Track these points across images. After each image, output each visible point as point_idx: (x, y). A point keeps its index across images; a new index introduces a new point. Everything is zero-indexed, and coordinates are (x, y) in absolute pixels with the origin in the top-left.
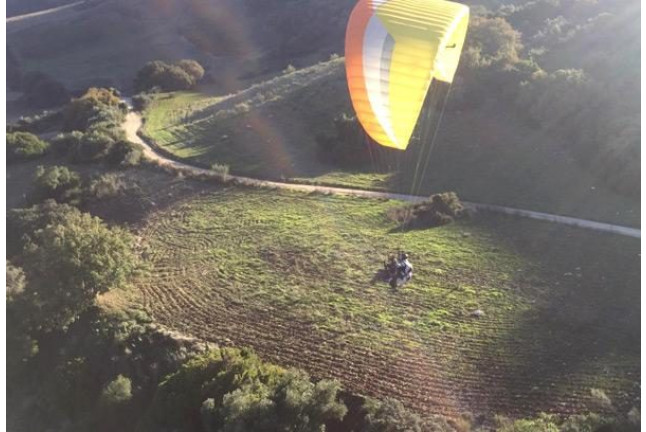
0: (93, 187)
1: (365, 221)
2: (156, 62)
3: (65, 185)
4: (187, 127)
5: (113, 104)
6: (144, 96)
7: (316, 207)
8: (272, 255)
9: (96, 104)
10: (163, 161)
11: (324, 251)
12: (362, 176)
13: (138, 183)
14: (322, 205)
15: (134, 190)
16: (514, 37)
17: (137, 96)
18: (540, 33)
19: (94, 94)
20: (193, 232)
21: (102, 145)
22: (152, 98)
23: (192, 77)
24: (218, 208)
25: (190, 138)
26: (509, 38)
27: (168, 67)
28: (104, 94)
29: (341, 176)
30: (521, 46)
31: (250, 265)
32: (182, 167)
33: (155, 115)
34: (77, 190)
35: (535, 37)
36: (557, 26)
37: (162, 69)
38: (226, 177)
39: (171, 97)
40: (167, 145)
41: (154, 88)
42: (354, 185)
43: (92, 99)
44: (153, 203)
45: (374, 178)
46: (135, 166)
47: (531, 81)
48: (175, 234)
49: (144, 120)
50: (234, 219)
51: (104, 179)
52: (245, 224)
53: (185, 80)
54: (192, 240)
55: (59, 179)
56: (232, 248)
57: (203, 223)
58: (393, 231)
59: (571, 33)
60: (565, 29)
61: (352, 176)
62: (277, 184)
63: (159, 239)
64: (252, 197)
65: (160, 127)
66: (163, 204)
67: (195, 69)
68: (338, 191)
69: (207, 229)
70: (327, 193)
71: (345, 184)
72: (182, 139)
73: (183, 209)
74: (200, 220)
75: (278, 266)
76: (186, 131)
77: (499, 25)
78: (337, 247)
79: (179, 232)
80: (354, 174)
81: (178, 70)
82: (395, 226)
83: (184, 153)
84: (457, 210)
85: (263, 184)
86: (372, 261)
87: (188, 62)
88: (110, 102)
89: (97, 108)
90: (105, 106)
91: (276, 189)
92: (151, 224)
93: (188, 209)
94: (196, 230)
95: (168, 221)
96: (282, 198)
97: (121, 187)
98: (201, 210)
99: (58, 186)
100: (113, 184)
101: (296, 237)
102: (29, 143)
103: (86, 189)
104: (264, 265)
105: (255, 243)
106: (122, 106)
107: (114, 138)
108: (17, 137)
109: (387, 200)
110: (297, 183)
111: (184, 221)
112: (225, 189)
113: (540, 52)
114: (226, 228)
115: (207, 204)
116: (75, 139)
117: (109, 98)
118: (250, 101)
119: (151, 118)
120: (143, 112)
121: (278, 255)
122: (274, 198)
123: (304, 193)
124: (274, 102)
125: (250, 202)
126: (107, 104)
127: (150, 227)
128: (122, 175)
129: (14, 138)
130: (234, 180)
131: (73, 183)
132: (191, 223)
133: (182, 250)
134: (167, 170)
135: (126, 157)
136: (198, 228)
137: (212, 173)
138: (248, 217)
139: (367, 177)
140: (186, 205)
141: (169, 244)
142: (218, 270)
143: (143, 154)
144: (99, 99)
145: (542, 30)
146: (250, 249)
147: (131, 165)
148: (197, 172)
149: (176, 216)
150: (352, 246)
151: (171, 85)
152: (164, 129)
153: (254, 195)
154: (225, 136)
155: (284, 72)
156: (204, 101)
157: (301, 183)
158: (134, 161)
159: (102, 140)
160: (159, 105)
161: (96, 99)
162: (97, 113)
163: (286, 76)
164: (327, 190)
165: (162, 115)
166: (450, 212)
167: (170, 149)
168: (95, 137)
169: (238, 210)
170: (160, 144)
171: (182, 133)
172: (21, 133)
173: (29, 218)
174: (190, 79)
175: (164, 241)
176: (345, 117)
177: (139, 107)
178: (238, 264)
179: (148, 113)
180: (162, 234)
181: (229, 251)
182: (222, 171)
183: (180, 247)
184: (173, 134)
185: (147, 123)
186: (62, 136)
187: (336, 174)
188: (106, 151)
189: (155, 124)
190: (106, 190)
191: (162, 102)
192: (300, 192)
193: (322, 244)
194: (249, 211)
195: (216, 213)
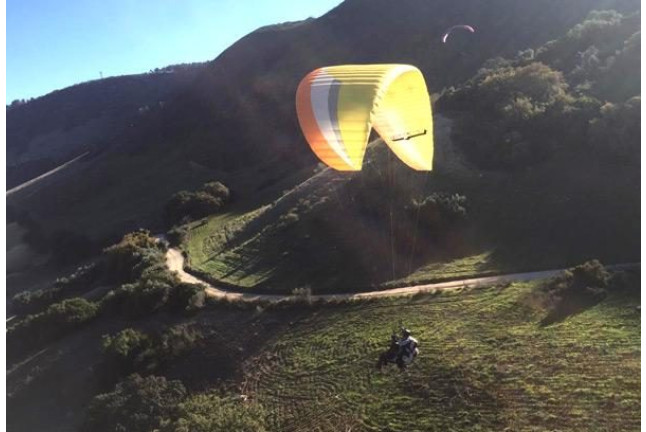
0: (165, 343)
1: (501, 316)
2: (181, 193)
3: (135, 349)
4: (237, 252)
5: (152, 245)
6: (179, 230)
7: (433, 313)
8: (418, 387)
9: (135, 251)
10: (232, 296)
11: (480, 368)
12: (460, 262)
13: (214, 328)
14: (438, 308)
15: (212, 336)
16: (558, 77)
17: (172, 232)
18: (579, 68)
19: (130, 240)
20: (304, 375)
21: (159, 292)
22: (186, 229)
23: (219, 199)
24: (318, 338)
25: (246, 263)
26: (551, 80)
27: (193, 194)
28: (140, 238)
29: (437, 268)
30: (566, 85)
31: (398, 407)
32: (256, 298)
33: (194, 246)
34: (148, 351)
35: (573, 72)
36: (593, 56)
37: (188, 199)
38: (311, 298)
39: (203, 224)
40: (225, 276)
41: (185, 218)
42: (458, 275)
43: (130, 246)
44: (241, 349)
45: (474, 262)
46: (203, 309)
47: (600, 116)
48: (284, 381)
49: (185, 255)
50: (345, 349)
51: (174, 332)
52: (361, 352)
53: (212, 202)
54: (309, 387)
55: (128, 344)
56: (364, 389)
57: (310, 360)
58: (545, 323)
59: (611, 60)
60: (602, 57)
61: (448, 265)
62: (372, 294)
63: (269, 394)
64: (349, 316)
65: (205, 258)
66: (253, 347)
67: (220, 190)
68: (446, 286)
69: (319, 369)
70: (434, 291)
71: (445, 276)
72: (238, 266)
73: (278, 348)
74: (305, 358)
75: (434, 401)
76: (239, 256)
77: (537, 70)
78: (493, 360)
79: (288, 379)
80: (448, 262)
81: (203, 195)
82: (543, 316)
83: (249, 282)
84: (606, 279)
85: (356, 297)
86: (550, 369)
87: (212, 184)
88: (148, 244)
89: (138, 254)
90: (145, 250)
91: (374, 300)
92: (250, 375)
93: (283, 347)
94: (305, 372)
95: (268, 368)
96: (386, 310)
97: (197, 336)
98: (299, 345)
99: (129, 352)
100: (187, 336)
101: (432, 356)
102: (80, 308)
103: (158, 347)
104: (416, 403)
105: (387, 375)
106: (161, 246)
107: (169, 282)
108: (66, 306)
109: (508, 285)
110: (391, 287)
111: (287, 365)
112: (315, 314)
113: (587, 86)
114: (341, 362)
115: (303, 335)
116: (126, 293)
117: (146, 240)
118: (295, 209)
119: (191, 249)
120: (181, 246)
121: (427, 386)
122: (377, 311)
123: (408, 297)
124: (324, 204)
125: (351, 323)
126: (146, 247)
127: (251, 379)
128: (193, 322)
129: (64, 307)
130: (321, 300)
131: (143, 345)
132: (296, 365)
133: (304, 403)
134: (240, 306)
135: (190, 301)
136: (307, 369)
137: (294, 298)
138: (360, 343)
139: (465, 261)
140: (279, 343)
141: (283, 398)
142: (362, 421)
143: (206, 293)
144: (137, 244)
145: (580, 64)
146: (386, 383)
147: (197, 309)
148: (275, 300)
149: (274, 359)
150: (511, 354)
151: (200, 212)
152: (212, 259)
153: (352, 313)
154: (286, 253)
155: (315, 171)
156: (238, 219)
157: (396, 287)
158: (200, 304)
159: (158, 288)
160: (195, 234)
161: (134, 245)
162: (139, 258)
163: (318, 175)
164: (432, 287)
165: (201, 244)
166: (600, 284)
167: (231, 280)
168: (150, 287)
169: (345, 336)
170: (217, 276)
171: (235, 259)
172: (69, 300)
173: (118, 403)
174: (217, 200)
175: (276, 395)
176: (415, 203)
177: (175, 241)
178: (383, 408)
179: (186, 246)
180: (269, 386)
181: (361, 391)
182: (305, 294)
183: (300, 399)
184: (225, 262)
185: (189, 256)
186: (112, 293)
187: (429, 267)
188: (165, 299)
189: (198, 256)
190: (181, 343)
191: (196, 230)
192: (401, 297)
193: (471, 359)
194: (357, 335)
195: (320, 345)
